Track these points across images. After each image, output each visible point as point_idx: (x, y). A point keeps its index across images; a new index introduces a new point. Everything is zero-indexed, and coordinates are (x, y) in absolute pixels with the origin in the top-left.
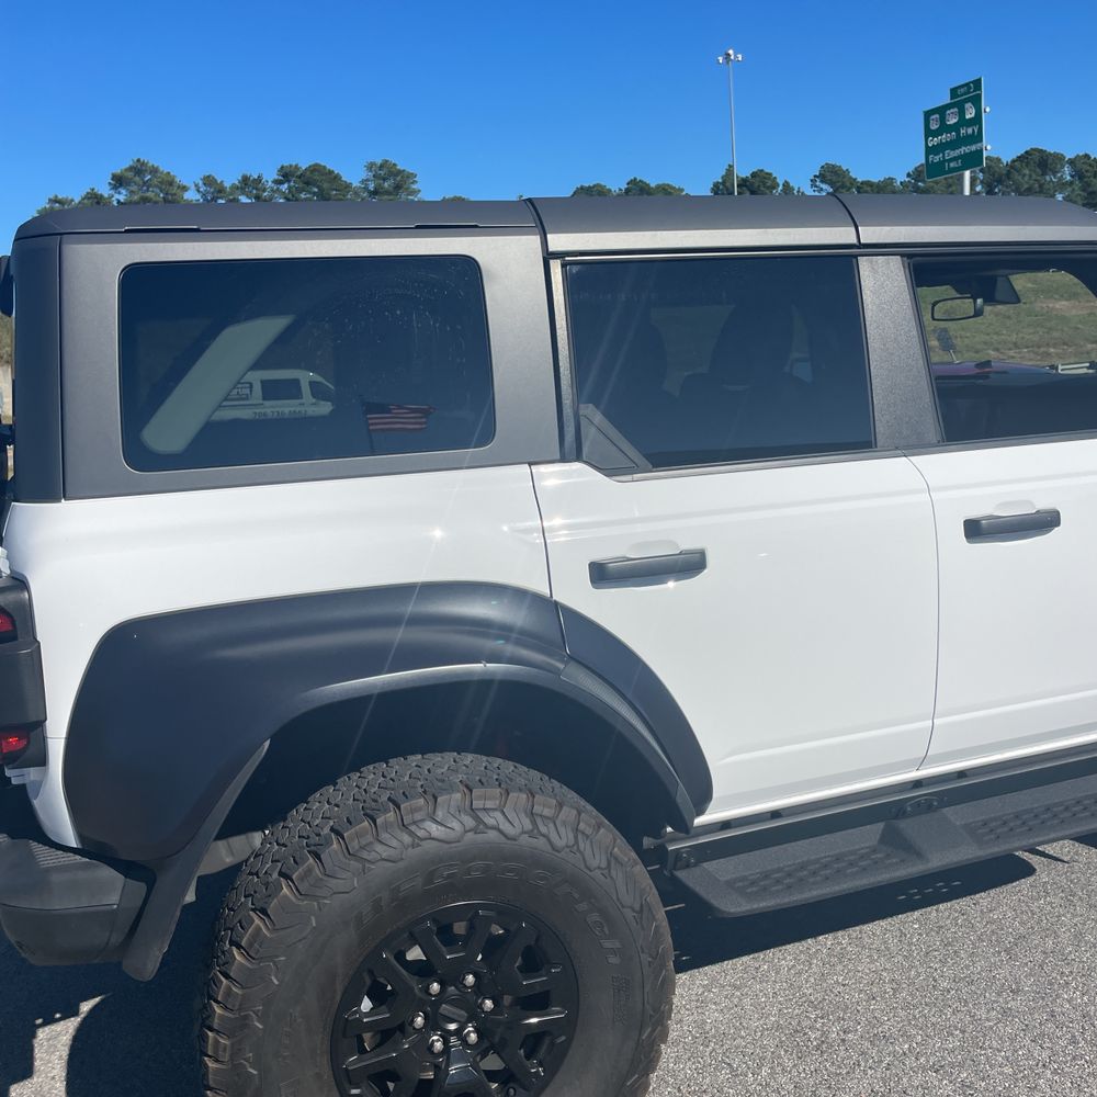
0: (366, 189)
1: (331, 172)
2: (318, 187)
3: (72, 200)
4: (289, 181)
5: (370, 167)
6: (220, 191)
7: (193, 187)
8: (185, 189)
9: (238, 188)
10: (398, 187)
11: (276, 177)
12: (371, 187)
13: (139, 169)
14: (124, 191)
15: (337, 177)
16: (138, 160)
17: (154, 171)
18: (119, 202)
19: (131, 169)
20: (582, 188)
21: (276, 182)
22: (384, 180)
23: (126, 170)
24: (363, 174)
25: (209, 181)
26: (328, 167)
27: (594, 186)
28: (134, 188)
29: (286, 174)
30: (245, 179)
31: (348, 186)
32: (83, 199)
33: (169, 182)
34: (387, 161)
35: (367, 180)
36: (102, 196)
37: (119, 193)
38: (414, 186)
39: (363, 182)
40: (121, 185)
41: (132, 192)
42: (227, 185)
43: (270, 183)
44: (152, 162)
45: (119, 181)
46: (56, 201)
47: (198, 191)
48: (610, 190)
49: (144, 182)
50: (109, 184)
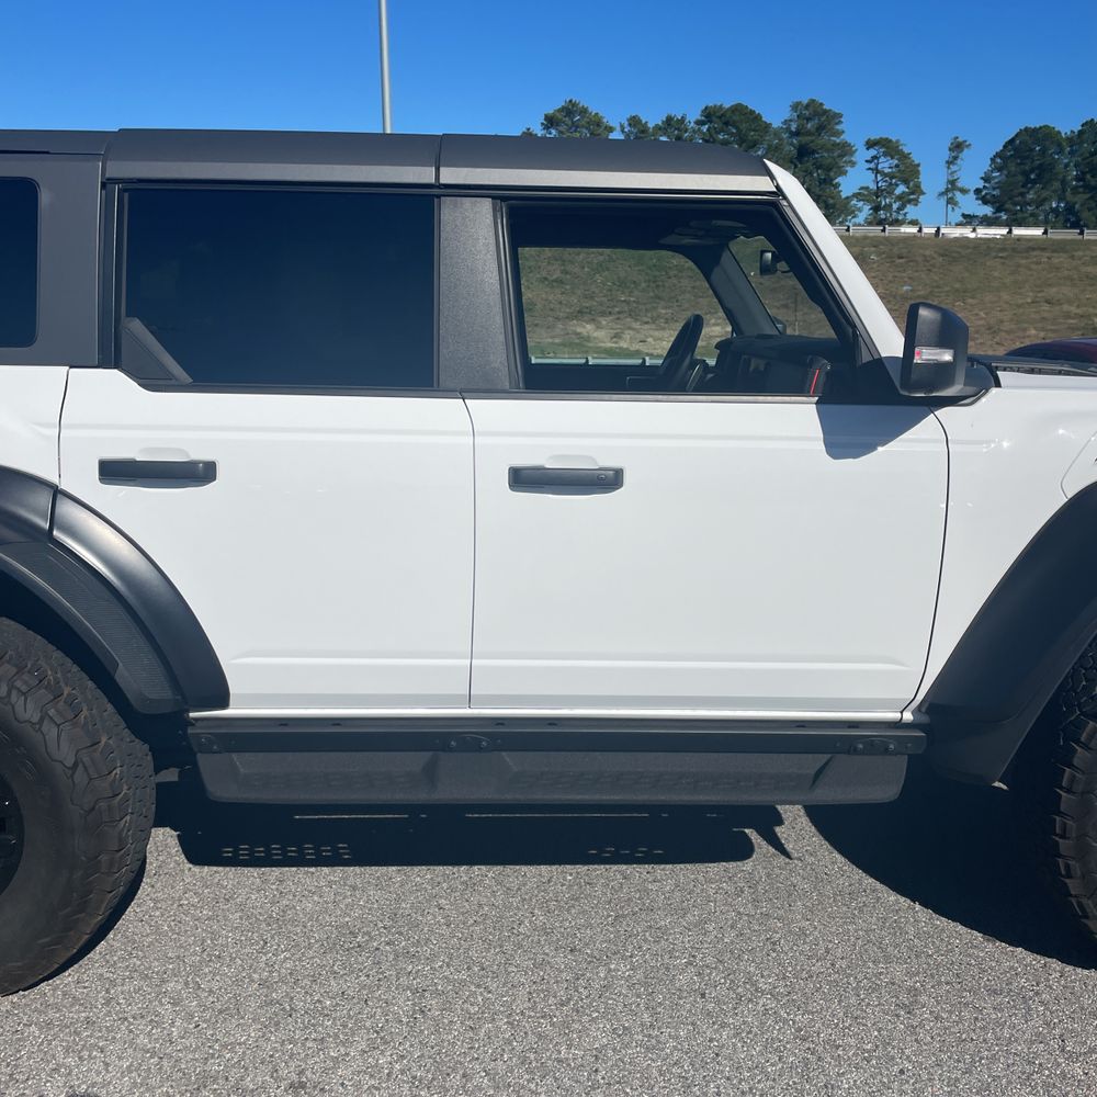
0: (788, 130)
1: (752, 112)
2: (737, 128)
3: (511, 136)
4: (711, 122)
5: (795, 107)
6: (643, 132)
7: (618, 128)
8: (611, 129)
9: (660, 129)
10: (821, 128)
11: (699, 118)
12: (794, 127)
13: (570, 109)
14: (554, 131)
15: (758, 117)
16: (571, 101)
17: (584, 111)
19: (563, 109)
20: (1026, 129)
21: (699, 123)
22: (808, 119)
23: (559, 111)
24: (787, 114)
25: (634, 121)
26: (750, 107)
27: (1041, 128)
28: (563, 128)
29: (709, 115)
30: (669, 120)
31: (768, 126)
32: (520, 136)
33: (596, 123)
34: (813, 101)
35: (791, 121)
36: (536, 135)
37: (550, 132)
38: (839, 127)
39: (785, 122)
40: (552, 125)
41: (561, 132)
42: (651, 125)
43: (692, 124)
44: (583, 103)
45: (550, 121)
47: (623, 131)
48: (1059, 132)
49: (573, 123)
50: (542, 124)
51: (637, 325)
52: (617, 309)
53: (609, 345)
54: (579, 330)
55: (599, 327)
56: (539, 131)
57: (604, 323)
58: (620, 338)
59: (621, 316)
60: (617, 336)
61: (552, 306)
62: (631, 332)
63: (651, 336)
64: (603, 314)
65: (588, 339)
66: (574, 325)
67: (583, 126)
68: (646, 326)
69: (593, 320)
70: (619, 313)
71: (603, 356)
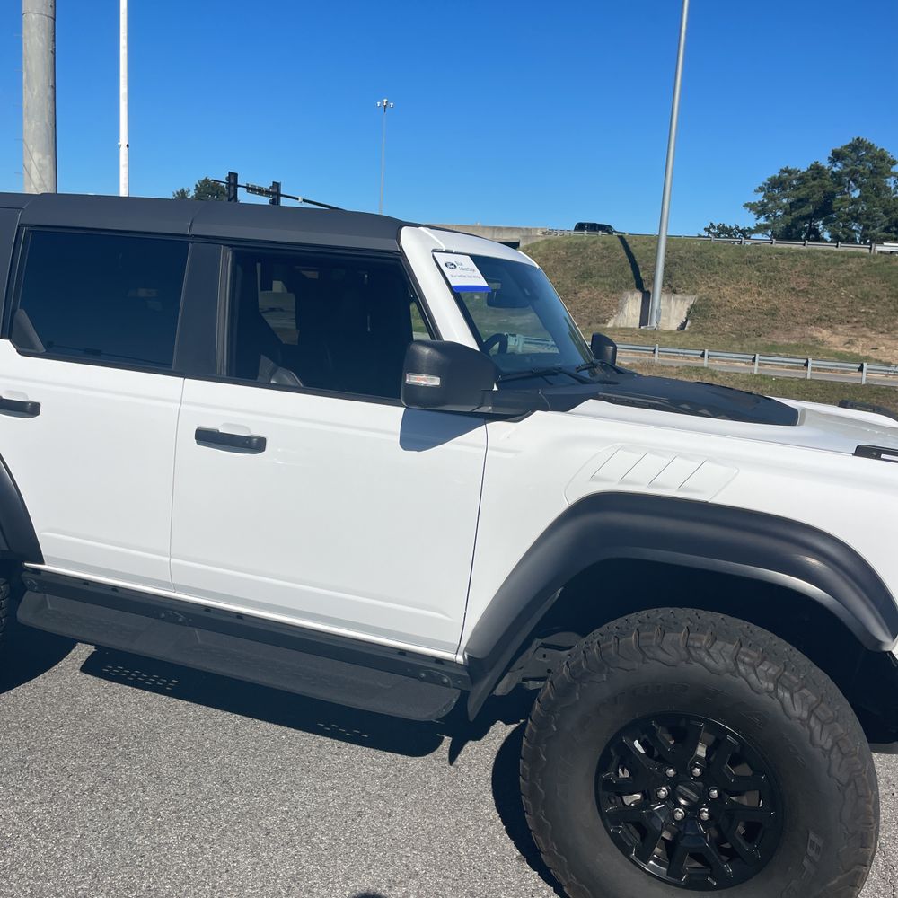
3: (799, 171)
13: (857, 146)
14: (839, 164)
16: (858, 139)
17: (870, 148)
18: (833, 172)
19: (850, 146)
23: (846, 147)
28: (848, 161)
32: (808, 170)
33: (881, 157)
36: (823, 168)
37: (836, 166)
40: (838, 159)
41: (845, 165)
45: (837, 156)
46: (786, 171)
49: (858, 157)
50: (829, 158)
51: (871, 334)
52: (855, 319)
53: (841, 349)
54: (815, 334)
55: (835, 333)
56: (825, 164)
57: (841, 330)
58: (853, 344)
59: (857, 325)
60: (850, 342)
61: (794, 312)
62: (864, 339)
63: (884, 345)
64: (841, 322)
65: (823, 343)
66: (812, 330)
67: (867, 160)
68: (880, 336)
69: (831, 327)
70: (856, 322)
71: (832, 358)
